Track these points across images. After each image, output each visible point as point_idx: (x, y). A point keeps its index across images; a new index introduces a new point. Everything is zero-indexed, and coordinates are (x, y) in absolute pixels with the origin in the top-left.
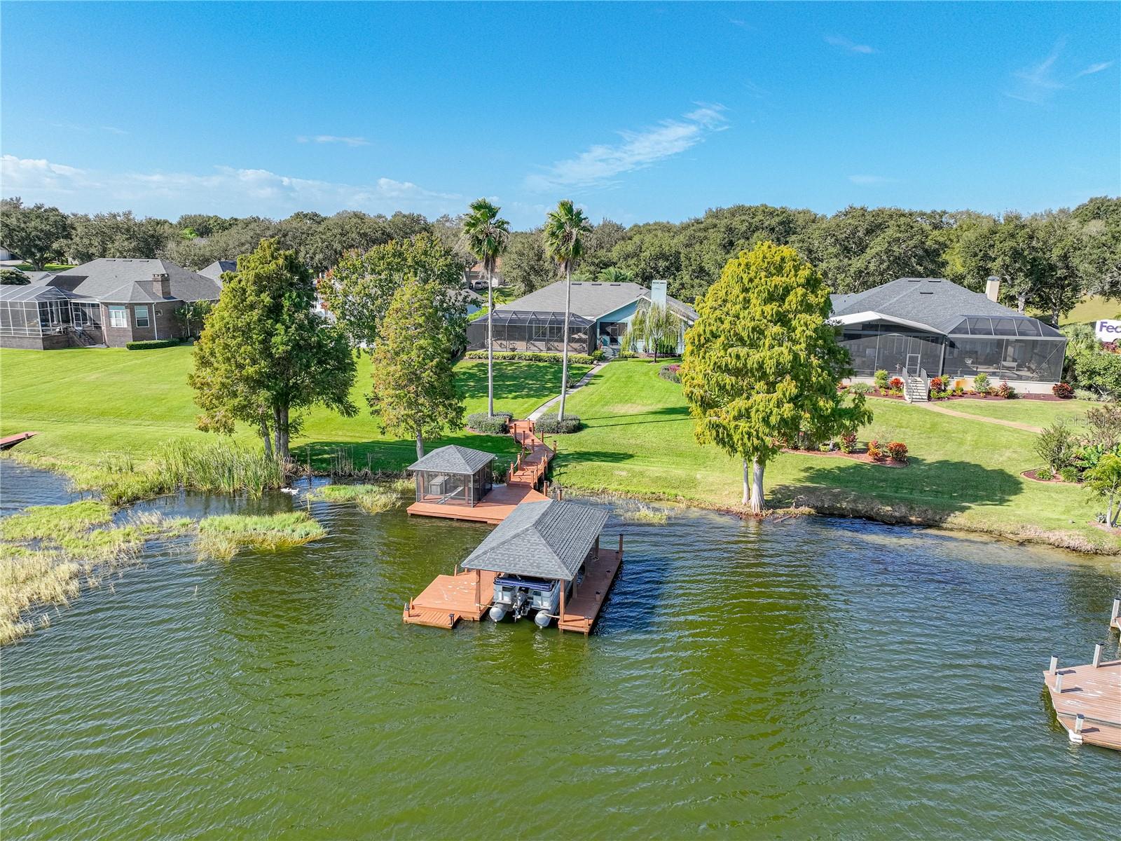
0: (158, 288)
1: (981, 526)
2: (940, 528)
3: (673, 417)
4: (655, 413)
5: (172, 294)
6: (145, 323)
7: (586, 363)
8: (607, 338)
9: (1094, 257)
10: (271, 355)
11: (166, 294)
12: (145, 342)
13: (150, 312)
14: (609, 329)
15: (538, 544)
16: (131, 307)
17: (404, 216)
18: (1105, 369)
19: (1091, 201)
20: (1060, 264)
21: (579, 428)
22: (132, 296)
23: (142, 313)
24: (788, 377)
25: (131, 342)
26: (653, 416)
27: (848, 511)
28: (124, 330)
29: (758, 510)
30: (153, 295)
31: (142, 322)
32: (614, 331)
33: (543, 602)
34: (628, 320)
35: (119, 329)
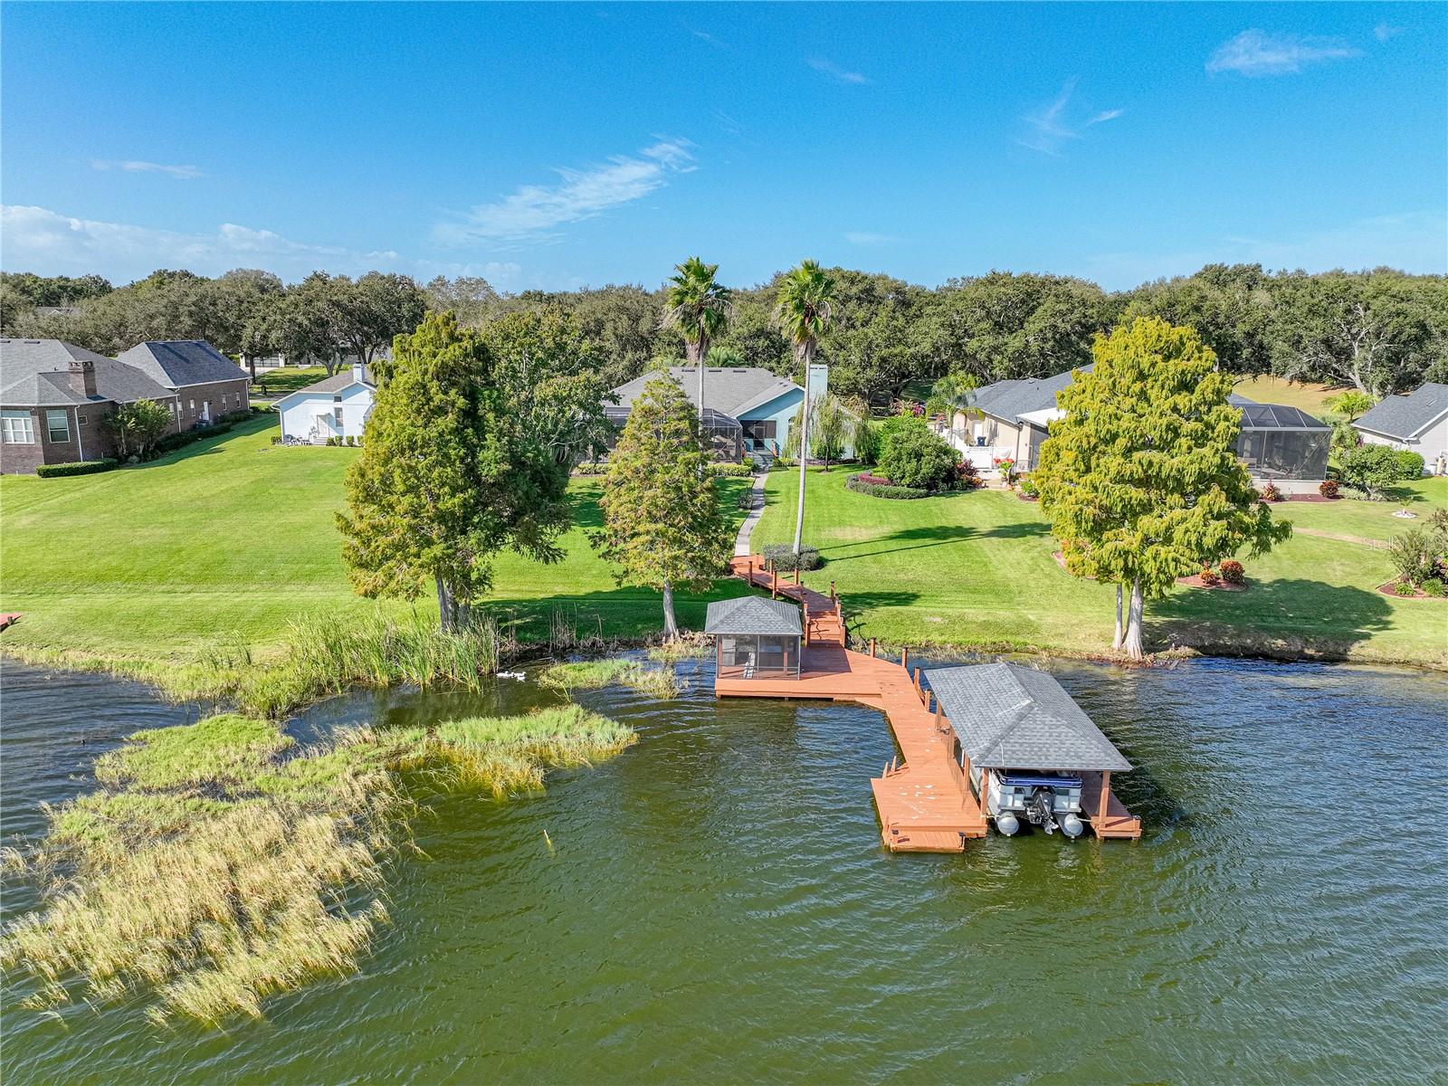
0: (78, 383)
1: (1396, 656)
2: (1346, 661)
3: (920, 542)
4: (892, 538)
5: (98, 393)
6: (62, 436)
7: (742, 475)
8: (751, 442)
9: (1289, 333)
10: (478, 481)
11: (91, 392)
12: (66, 465)
13: (71, 418)
14: (753, 430)
15: (1058, 727)
16: (40, 413)
17: (382, 278)
18: (1378, 463)
19: (1206, 269)
20: (1245, 344)
21: (820, 564)
22: (40, 397)
23: (58, 420)
24: (1216, 488)
25: (43, 466)
26: (894, 541)
27: (1237, 649)
28: (29, 447)
29: (1138, 657)
30: (71, 393)
31: (58, 435)
32: (760, 432)
33: (1070, 804)
34: (782, 418)
35: (20, 446)
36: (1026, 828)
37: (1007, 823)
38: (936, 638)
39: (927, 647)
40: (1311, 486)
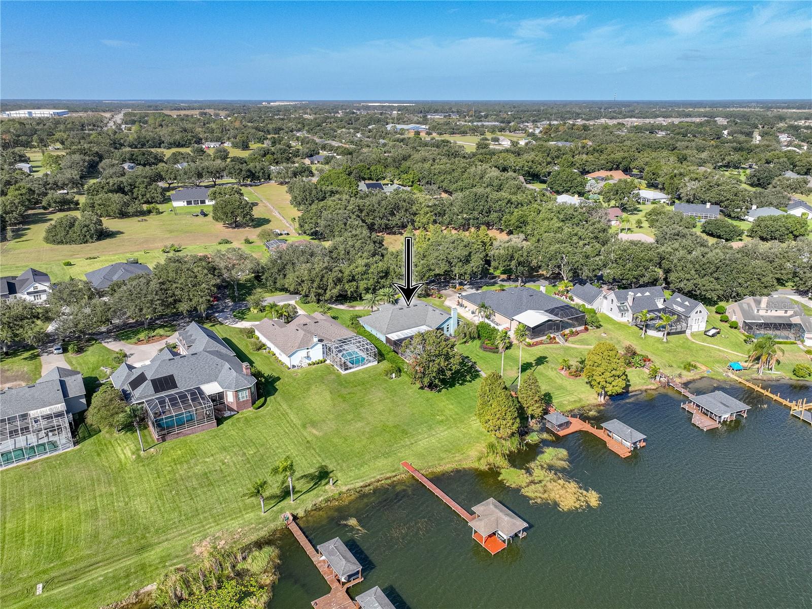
6: (253, 393)
25: (252, 405)
28: (247, 400)
33: (638, 443)
35: (243, 401)
37: (632, 449)
40: (582, 328)
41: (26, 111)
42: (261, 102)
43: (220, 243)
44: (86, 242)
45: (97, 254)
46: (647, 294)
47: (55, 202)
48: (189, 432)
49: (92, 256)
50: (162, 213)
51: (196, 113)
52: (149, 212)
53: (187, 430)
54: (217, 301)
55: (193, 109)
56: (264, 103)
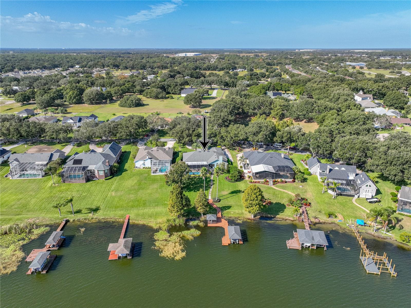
8: (210, 167)
12: (108, 178)
13: (108, 170)
14: (211, 166)
15: (236, 235)
16: (104, 171)
21: (220, 201)
22: (104, 168)
26: (230, 194)
28: (103, 175)
29: (253, 218)
30: (107, 166)
31: (106, 173)
32: (212, 166)
33: (237, 241)
34: (215, 164)
35: (101, 175)
36: (234, 243)
37: (232, 243)
38: (232, 216)
39: (231, 217)
40: (291, 180)
41: (185, 54)
42: (295, 50)
43: (178, 114)
44: (131, 107)
45: (127, 112)
46: (343, 169)
47: (138, 91)
48: (74, 182)
49: (125, 113)
50: (173, 98)
51: (252, 55)
52: (168, 97)
53: (73, 180)
54: (147, 137)
55: (250, 53)
56: (297, 50)
